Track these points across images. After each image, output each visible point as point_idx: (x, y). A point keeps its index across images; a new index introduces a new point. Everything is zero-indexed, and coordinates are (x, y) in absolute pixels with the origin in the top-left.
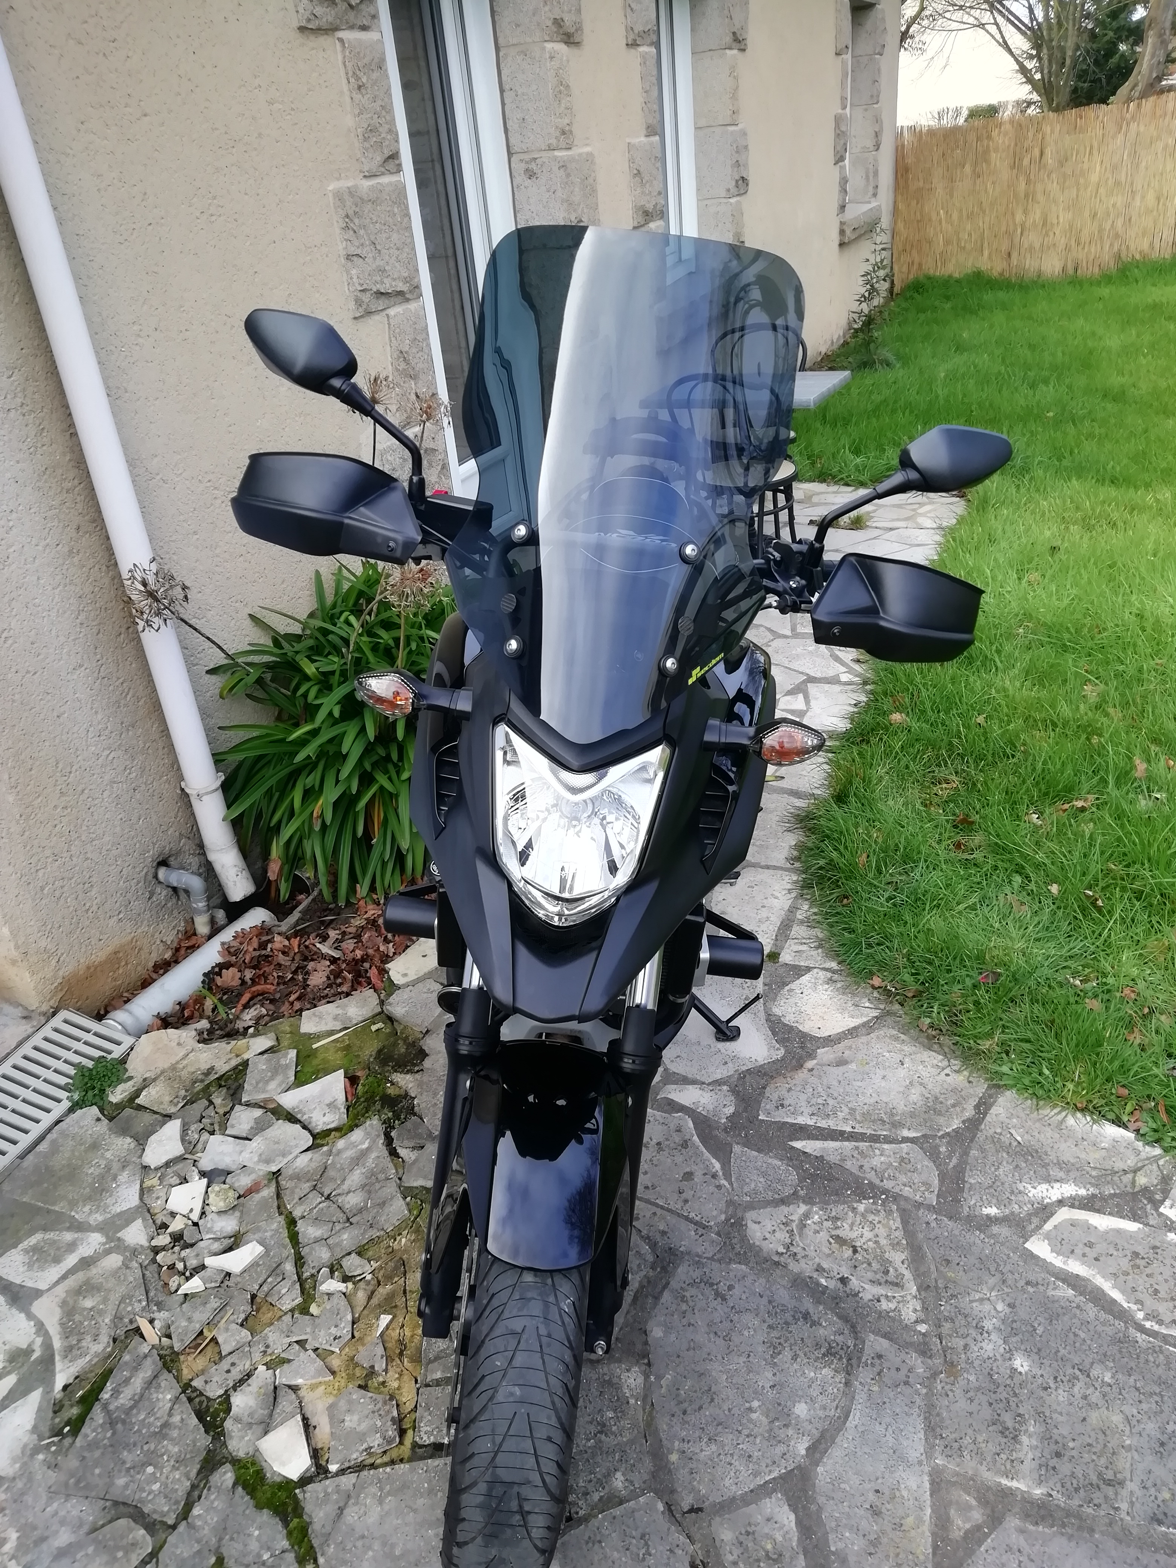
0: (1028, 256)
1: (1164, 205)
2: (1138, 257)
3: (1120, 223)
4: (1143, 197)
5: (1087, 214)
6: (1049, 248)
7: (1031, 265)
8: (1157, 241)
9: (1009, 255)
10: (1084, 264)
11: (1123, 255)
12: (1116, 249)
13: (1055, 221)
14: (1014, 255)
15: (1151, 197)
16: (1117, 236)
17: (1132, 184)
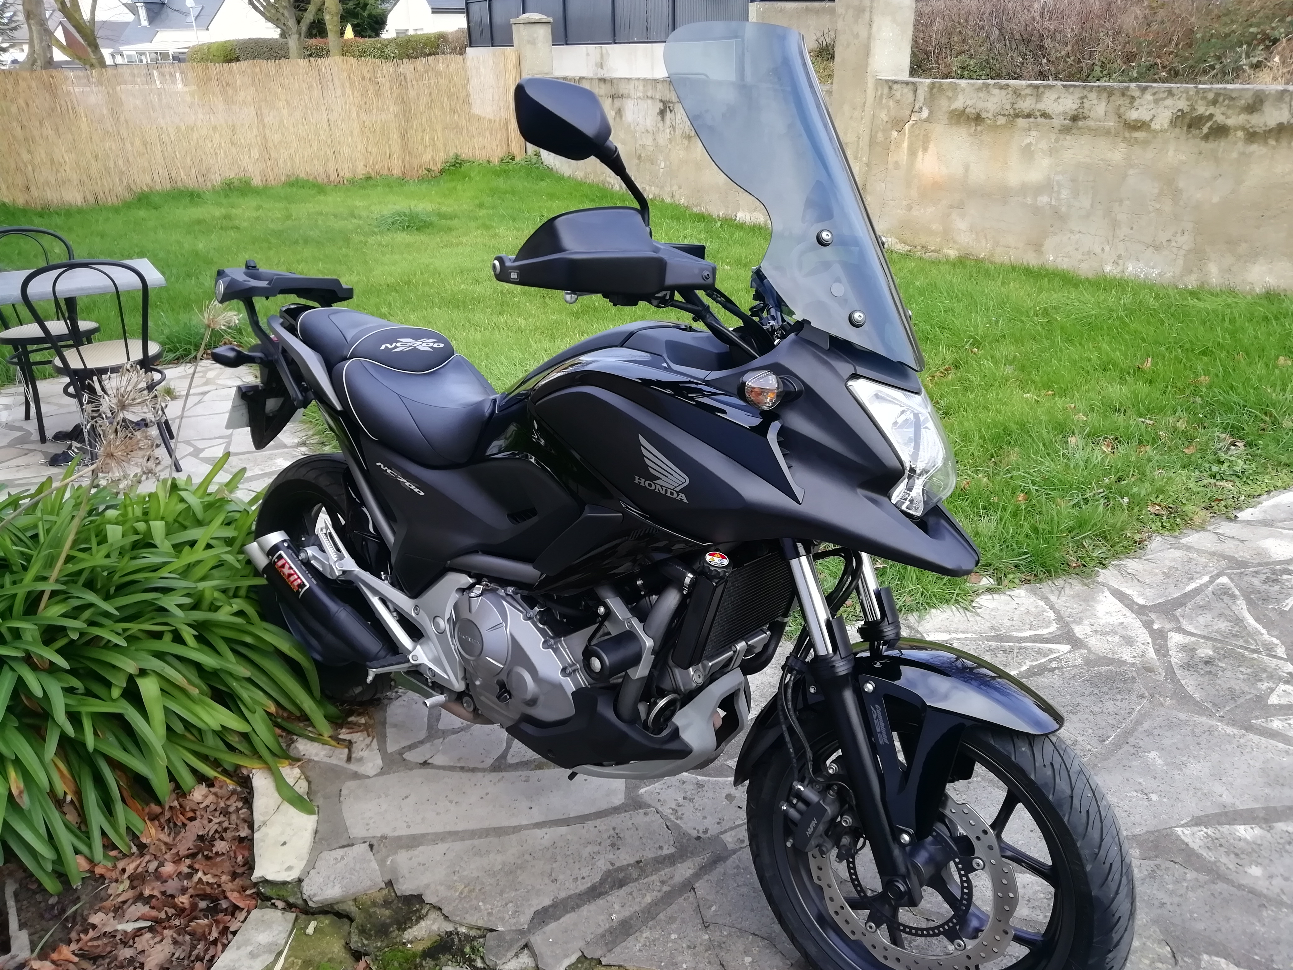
0: (47, 189)
1: (151, 149)
2: (145, 189)
3: (120, 162)
4: (132, 144)
5: (89, 155)
6: (64, 182)
7: (52, 196)
8: (156, 176)
9: (28, 188)
10: (102, 195)
11: (133, 187)
12: (125, 183)
13: (62, 161)
14: (33, 189)
15: (138, 142)
16: (122, 173)
17: (119, 133)
